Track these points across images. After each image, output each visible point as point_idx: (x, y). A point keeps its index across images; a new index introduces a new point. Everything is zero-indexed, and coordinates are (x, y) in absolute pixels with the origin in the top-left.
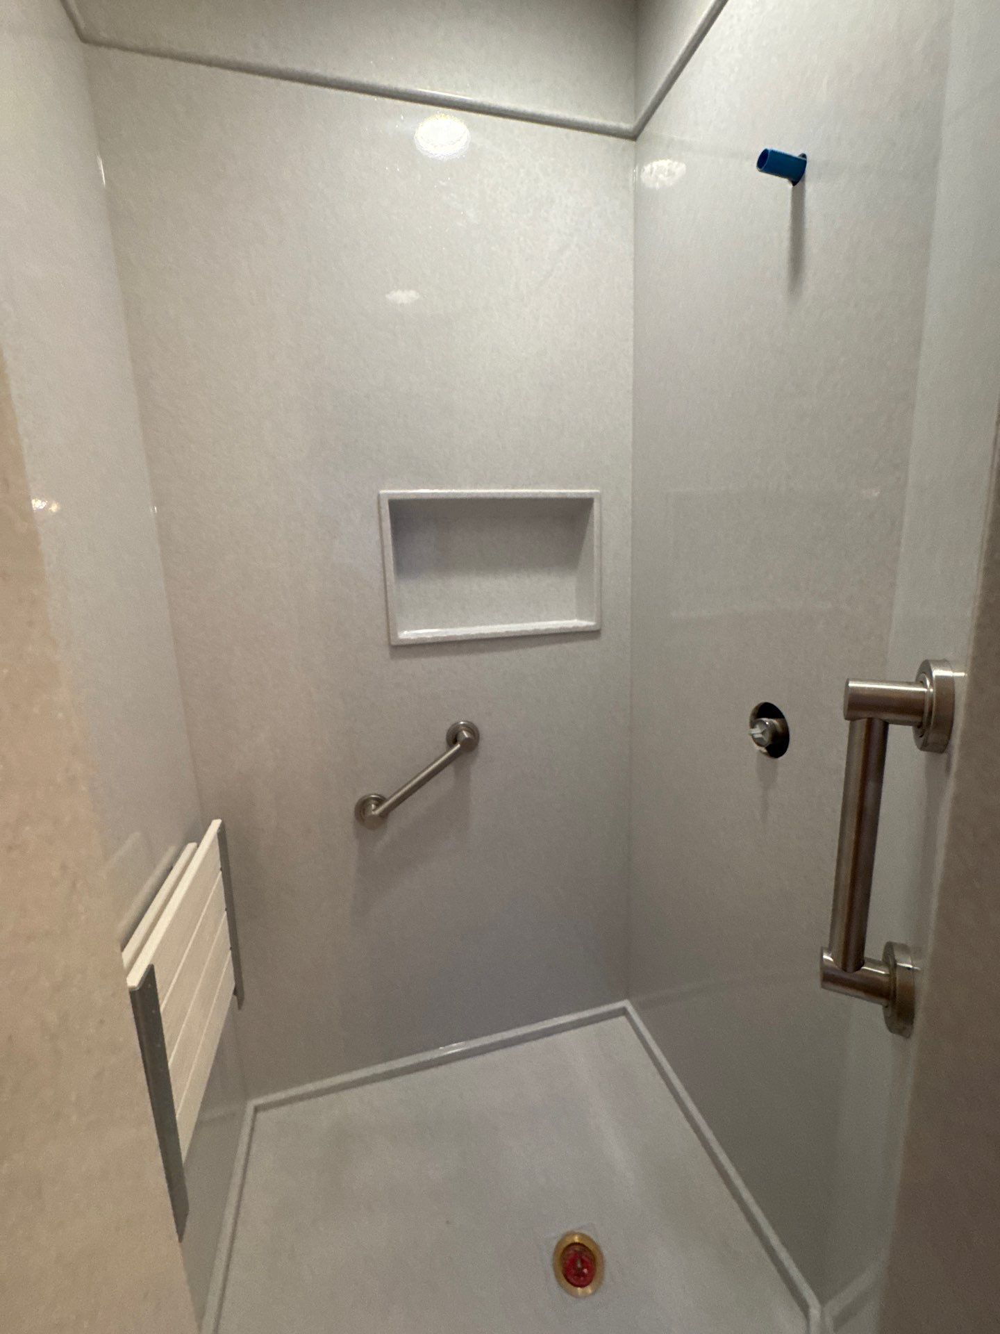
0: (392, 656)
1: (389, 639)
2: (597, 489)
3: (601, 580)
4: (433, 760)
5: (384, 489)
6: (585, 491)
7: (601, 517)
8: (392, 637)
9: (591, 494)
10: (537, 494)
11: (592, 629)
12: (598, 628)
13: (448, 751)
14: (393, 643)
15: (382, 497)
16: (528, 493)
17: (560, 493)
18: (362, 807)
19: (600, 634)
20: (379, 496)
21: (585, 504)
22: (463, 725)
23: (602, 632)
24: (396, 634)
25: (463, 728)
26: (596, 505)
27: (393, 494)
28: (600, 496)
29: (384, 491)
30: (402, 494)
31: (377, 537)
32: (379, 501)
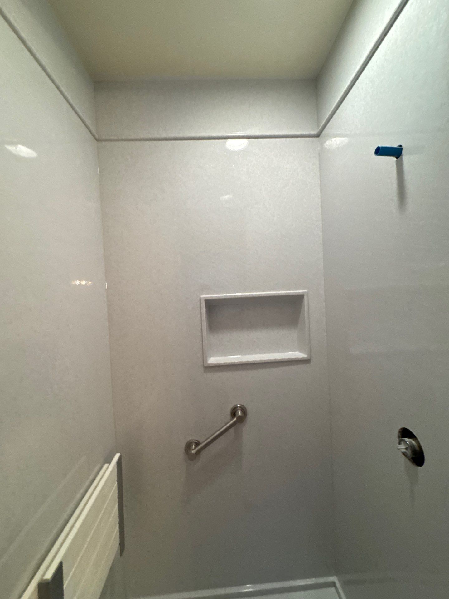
0: (205, 372)
1: (203, 364)
2: (306, 290)
3: (310, 335)
4: (223, 425)
5: (203, 295)
6: (300, 291)
7: (308, 303)
8: (205, 363)
9: (303, 292)
10: (275, 294)
11: (306, 359)
12: (309, 358)
13: (231, 420)
14: (205, 365)
15: (201, 299)
16: (270, 294)
17: (287, 293)
18: (188, 446)
19: (310, 361)
20: (200, 298)
21: (300, 297)
22: (239, 407)
23: (312, 361)
24: (207, 361)
25: (239, 408)
26: (305, 297)
27: (206, 297)
28: (308, 293)
29: (202, 296)
30: (210, 297)
31: (199, 316)
32: (200, 300)
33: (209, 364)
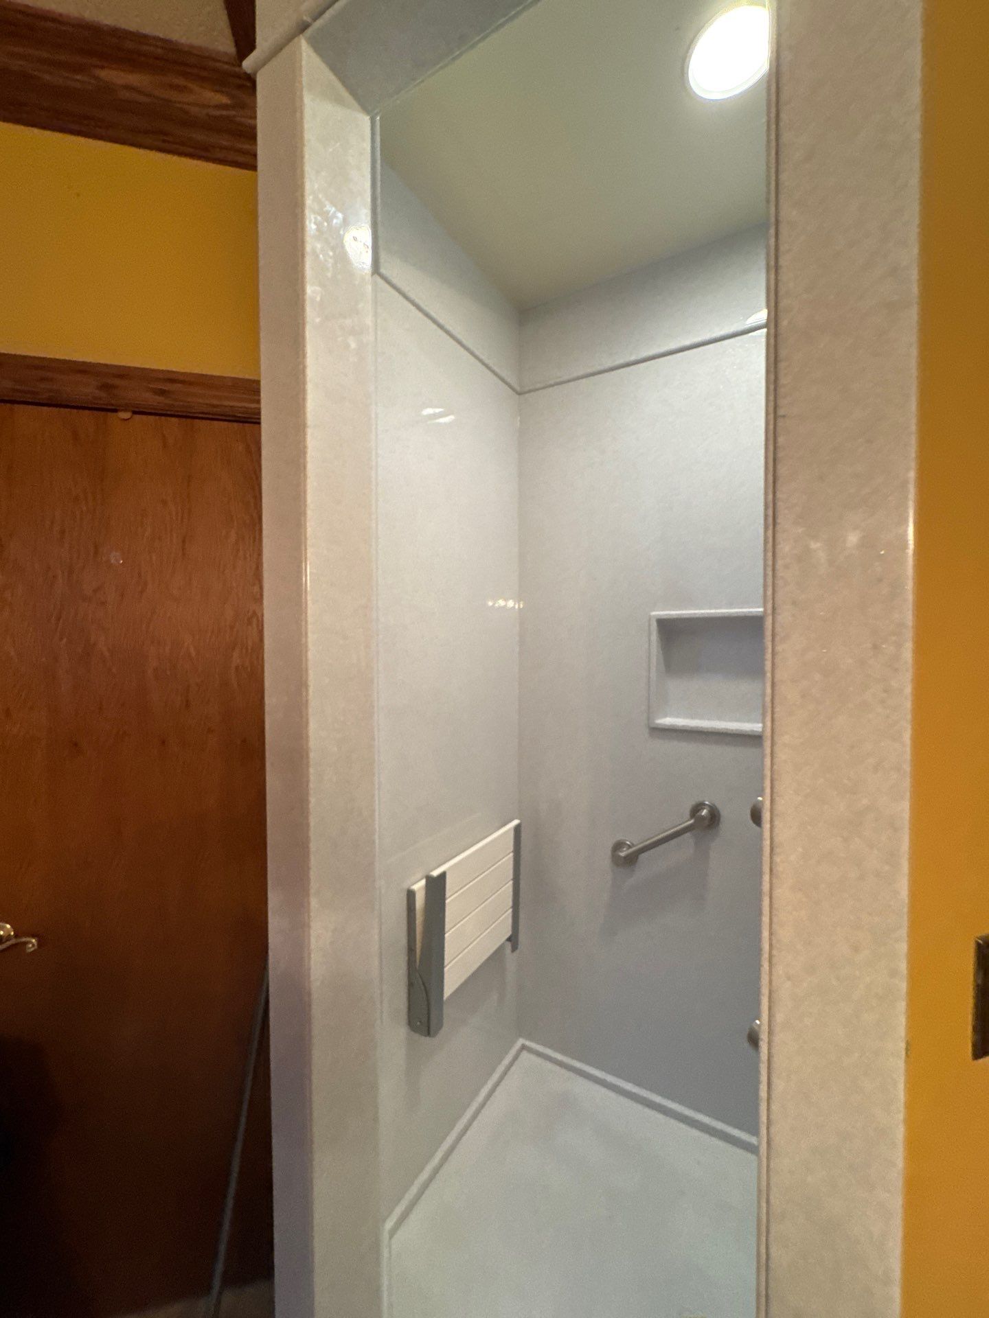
0: (649, 733)
1: (648, 723)
4: (677, 824)
13: (688, 820)
14: (652, 726)
15: (652, 617)
18: (618, 846)
20: (650, 615)
22: (707, 804)
24: (654, 718)
25: (705, 806)
27: (660, 615)
29: (654, 613)
30: (666, 615)
31: (647, 646)
32: (650, 620)
33: (657, 724)
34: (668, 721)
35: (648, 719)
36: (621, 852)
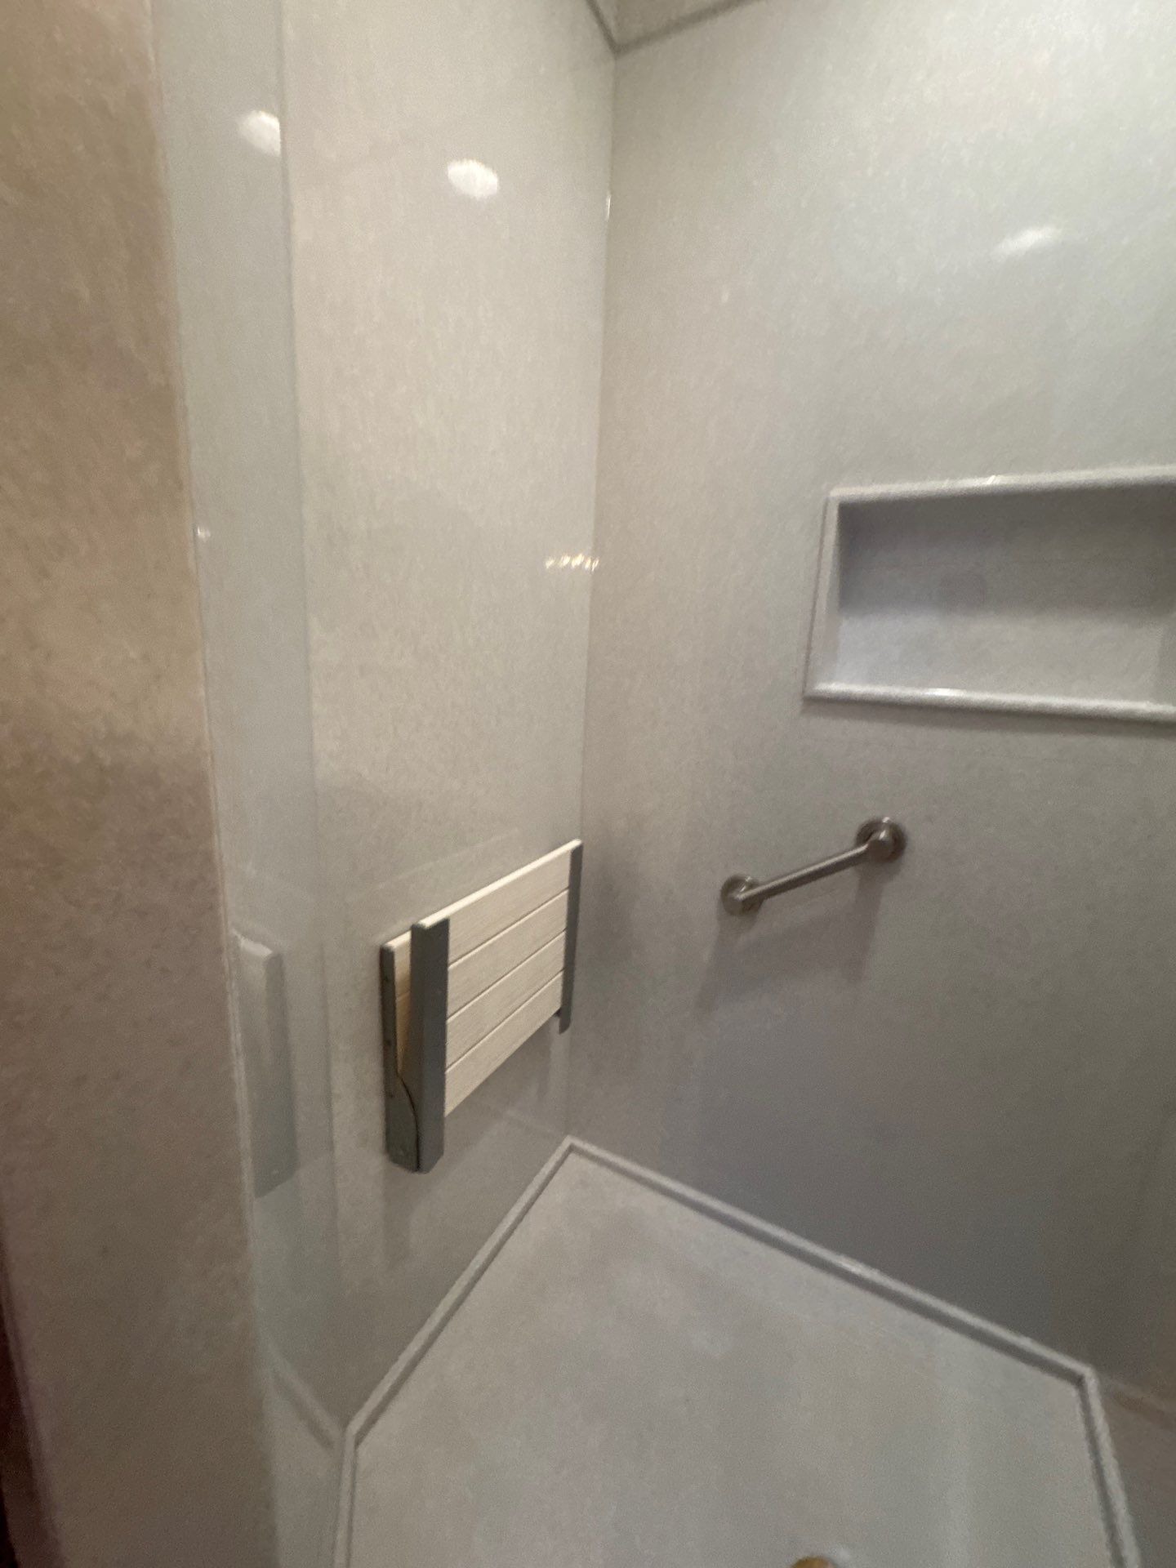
0: (805, 708)
1: (804, 687)
8: (809, 686)
13: (852, 849)
14: (809, 692)
15: (831, 497)
18: (733, 884)
20: (826, 495)
22: (886, 823)
24: (815, 684)
25: (883, 827)
29: (835, 491)
30: (858, 494)
31: (815, 554)
32: (828, 503)
33: (817, 691)
34: (835, 687)
35: (805, 683)
36: (738, 892)
